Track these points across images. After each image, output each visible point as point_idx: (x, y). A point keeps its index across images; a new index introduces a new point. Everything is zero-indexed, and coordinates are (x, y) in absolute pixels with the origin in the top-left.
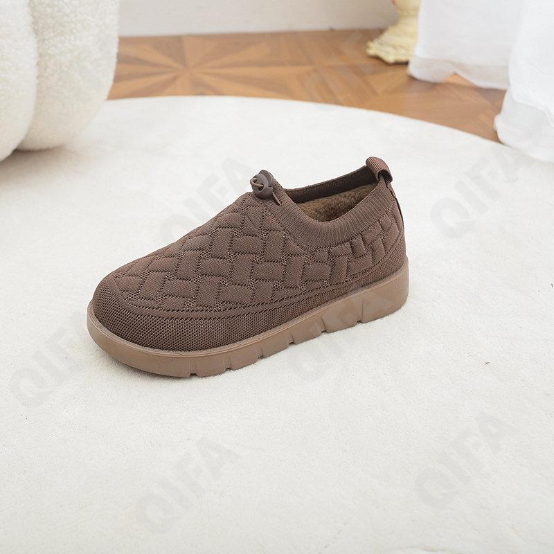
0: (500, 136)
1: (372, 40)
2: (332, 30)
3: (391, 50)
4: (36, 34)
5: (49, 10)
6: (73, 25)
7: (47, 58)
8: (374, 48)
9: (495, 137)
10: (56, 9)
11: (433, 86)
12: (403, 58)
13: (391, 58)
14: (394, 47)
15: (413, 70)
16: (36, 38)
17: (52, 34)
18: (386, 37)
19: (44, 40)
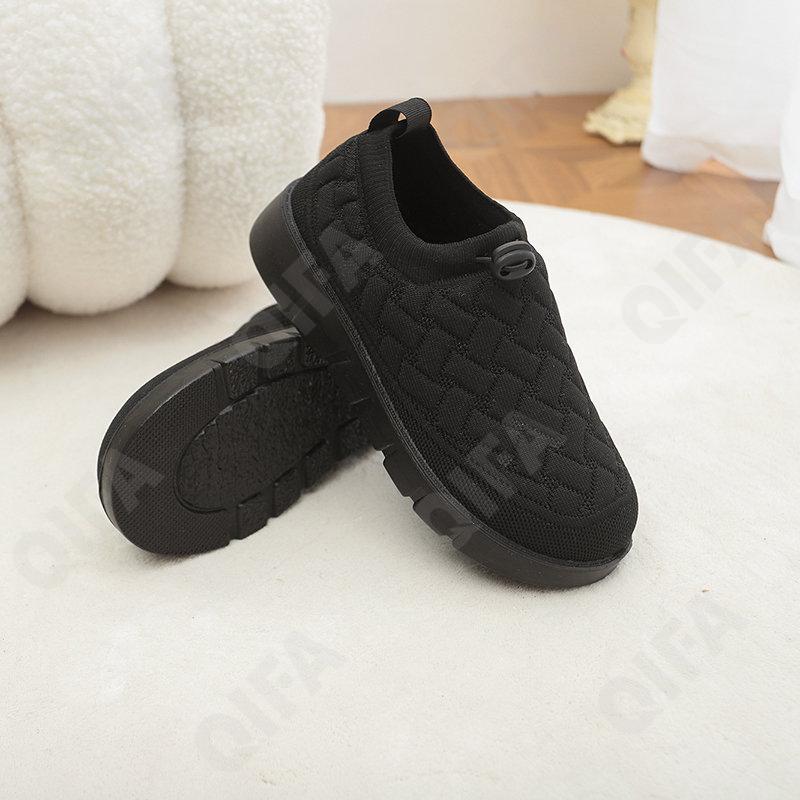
0: (777, 251)
1: (593, 109)
2: (538, 96)
3: (618, 124)
4: (185, 121)
5: (202, 89)
6: (237, 113)
7: (198, 156)
8: (596, 122)
9: (768, 251)
10: (213, 88)
11: (678, 177)
12: (634, 136)
13: (618, 136)
14: (624, 120)
15: (648, 153)
16: (184, 126)
17: (206, 123)
18: (614, 105)
19: (195, 129)
